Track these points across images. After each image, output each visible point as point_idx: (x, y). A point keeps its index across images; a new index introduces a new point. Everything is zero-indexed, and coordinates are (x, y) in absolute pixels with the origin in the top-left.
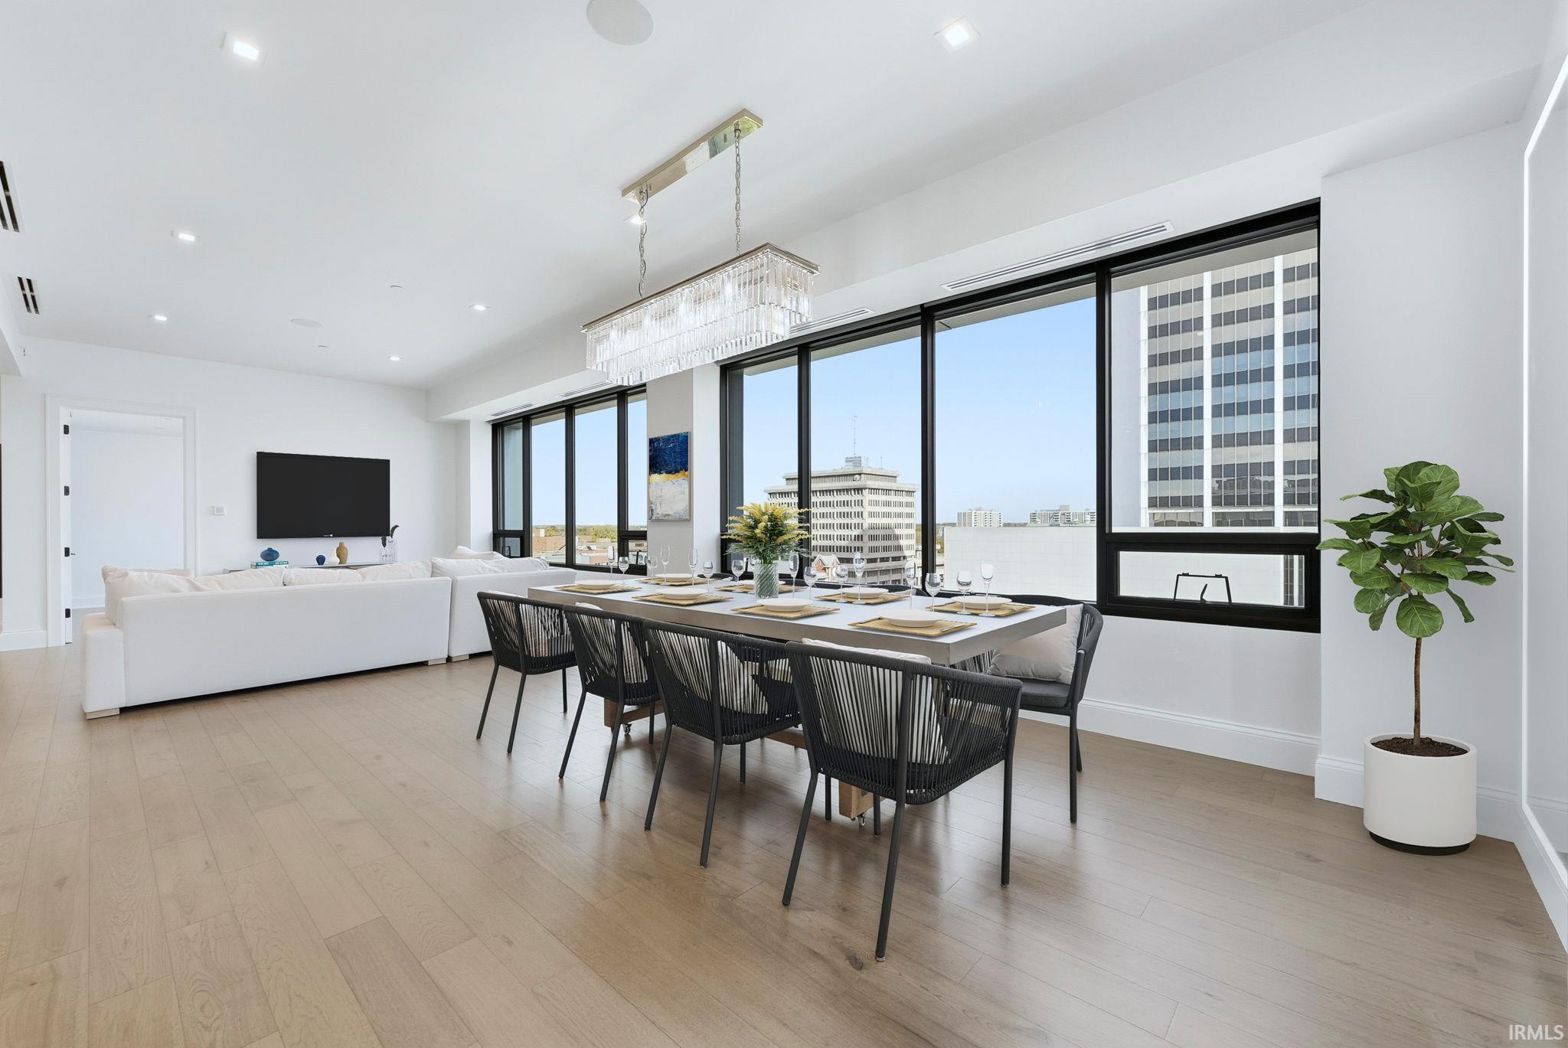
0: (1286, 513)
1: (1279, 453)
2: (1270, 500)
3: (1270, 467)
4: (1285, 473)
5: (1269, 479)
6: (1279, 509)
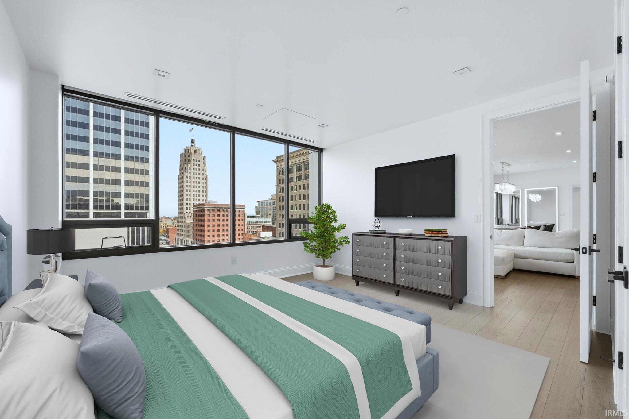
0: (94, 212)
1: (91, 188)
2: (87, 207)
3: (87, 193)
4: (94, 196)
5: (86, 198)
6: (91, 211)
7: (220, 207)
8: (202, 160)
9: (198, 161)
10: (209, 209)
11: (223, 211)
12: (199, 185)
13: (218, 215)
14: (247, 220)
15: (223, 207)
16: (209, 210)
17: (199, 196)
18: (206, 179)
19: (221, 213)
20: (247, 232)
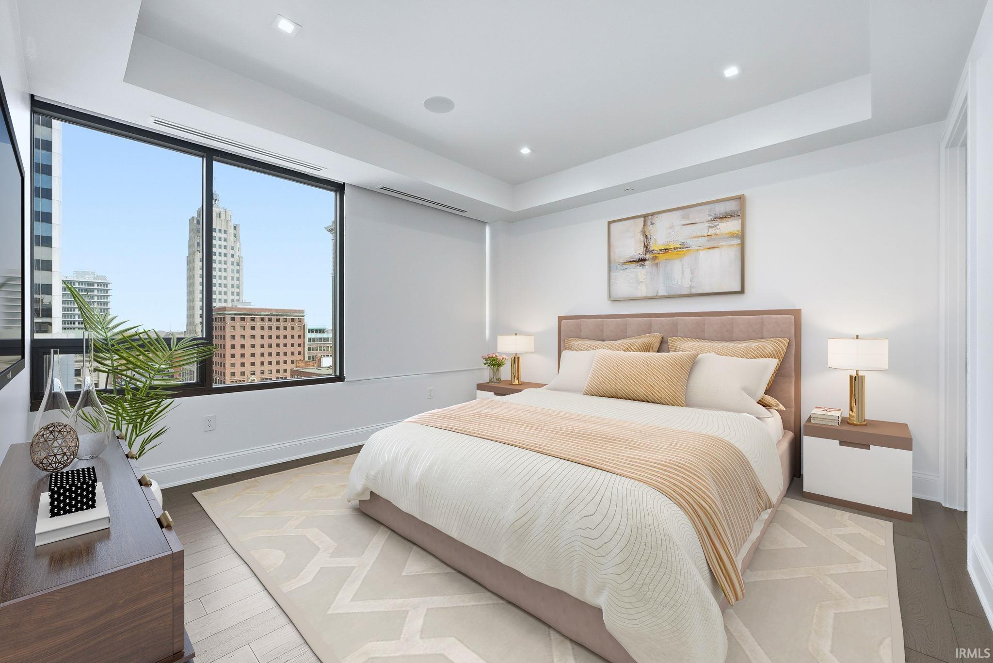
7: (256, 313)
8: (231, 231)
9: (223, 232)
10: (234, 317)
11: (262, 320)
12: (224, 274)
13: (251, 327)
14: (309, 335)
15: (262, 313)
16: (233, 319)
17: (225, 293)
18: (238, 264)
19: (258, 324)
20: (309, 358)
